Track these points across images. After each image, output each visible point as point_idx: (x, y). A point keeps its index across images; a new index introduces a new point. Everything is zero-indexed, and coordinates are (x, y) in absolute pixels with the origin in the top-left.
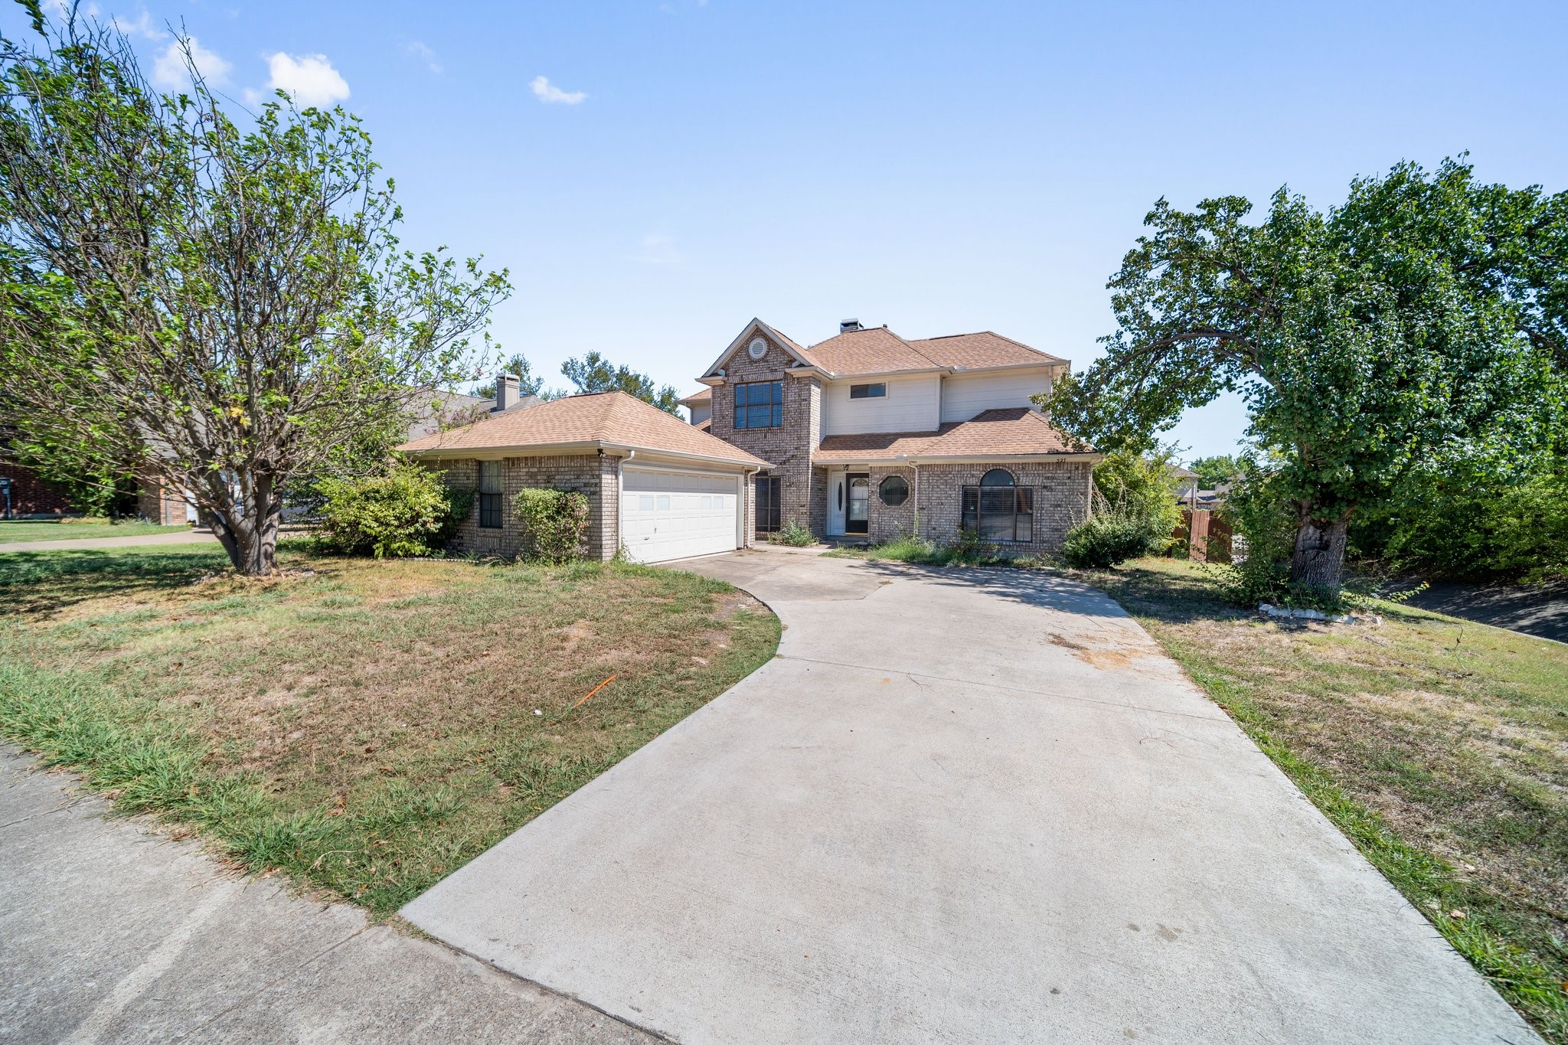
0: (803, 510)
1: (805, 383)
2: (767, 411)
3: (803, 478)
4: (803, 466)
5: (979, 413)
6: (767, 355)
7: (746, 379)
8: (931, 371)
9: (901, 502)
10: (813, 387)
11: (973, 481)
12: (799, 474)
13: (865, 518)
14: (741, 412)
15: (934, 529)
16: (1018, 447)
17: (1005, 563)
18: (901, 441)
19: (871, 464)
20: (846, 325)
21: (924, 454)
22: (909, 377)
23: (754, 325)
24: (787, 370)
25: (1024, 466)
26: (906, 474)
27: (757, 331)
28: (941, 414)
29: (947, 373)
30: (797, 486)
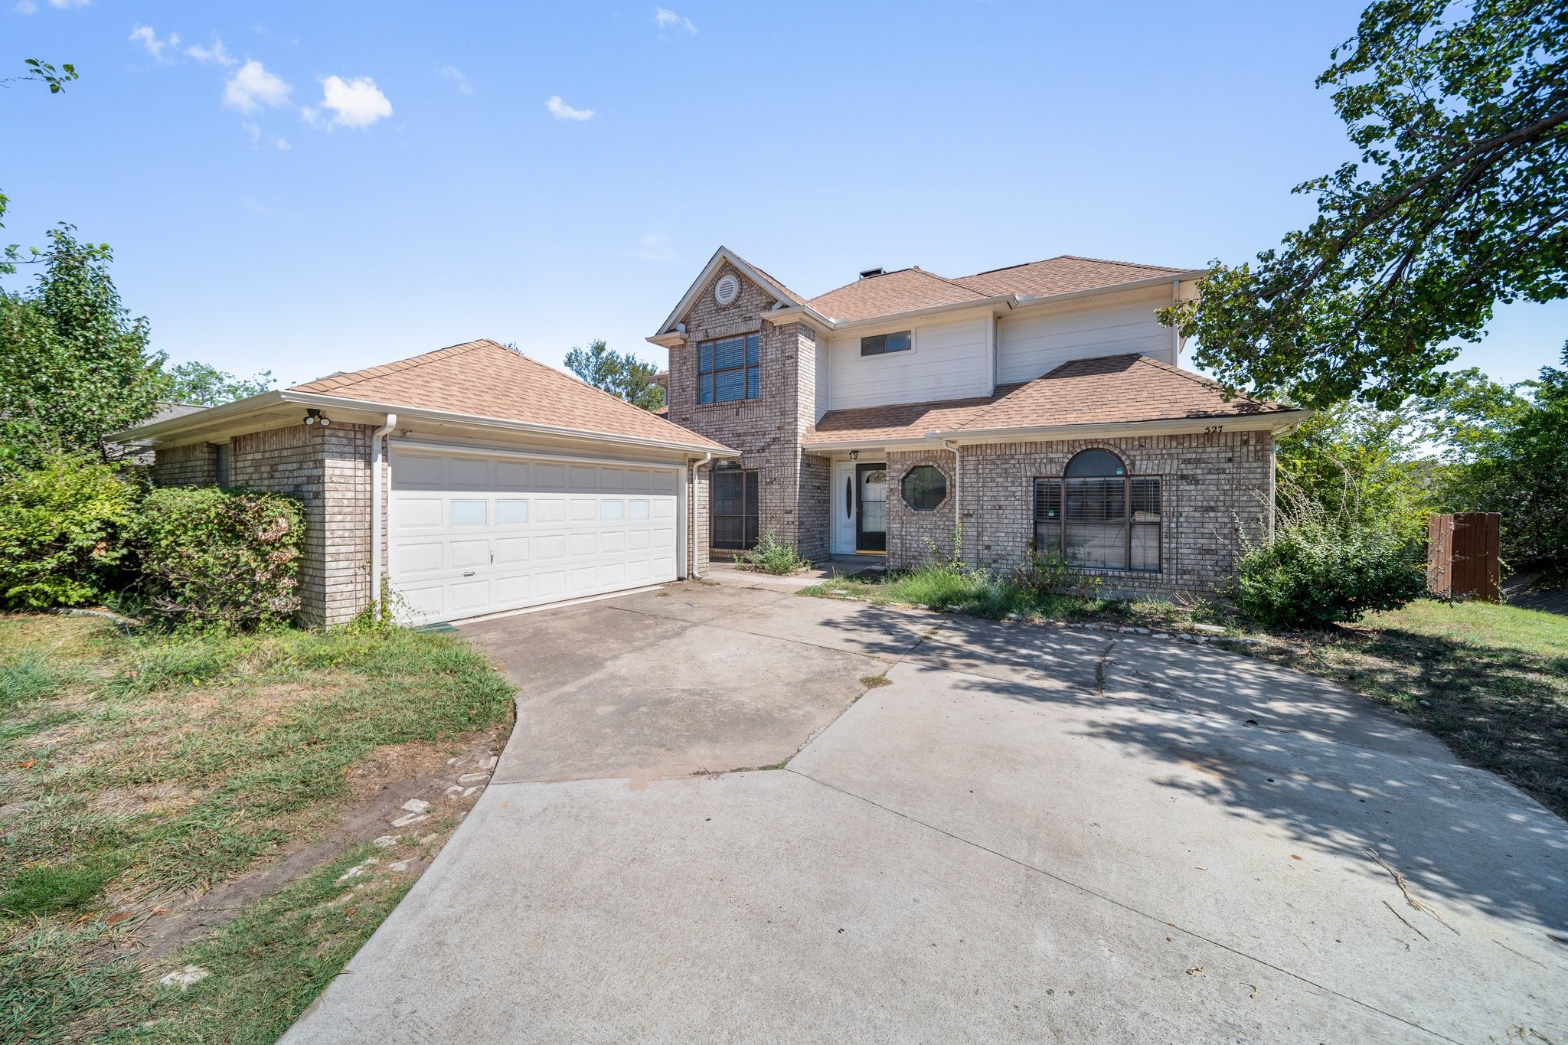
0: (790, 518)
1: (789, 333)
2: (740, 377)
3: (789, 472)
4: (789, 454)
5: (1056, 366)
6: (739, 297)
7: (712, 336)
8: (979, 304)
9: (936, 505)
10: (801, 338)
11: (1053, 470)
12: (783, 465)
13: (883, 528)
14: (708, 381)
15: (988, 547)
16: (1130, 410)
17: (1116, 613)
18: (933, 414)
19: (889, 448)
20: (866, 274)
21: (969, 428)
22: (945, 317)
23: (720, 256)
24: (765, 315)
25: (1142, 442)
26: (942, 462)
27: (726, 265)
28: (995, 372)
29: (1003, 308)
30: (782, 484)
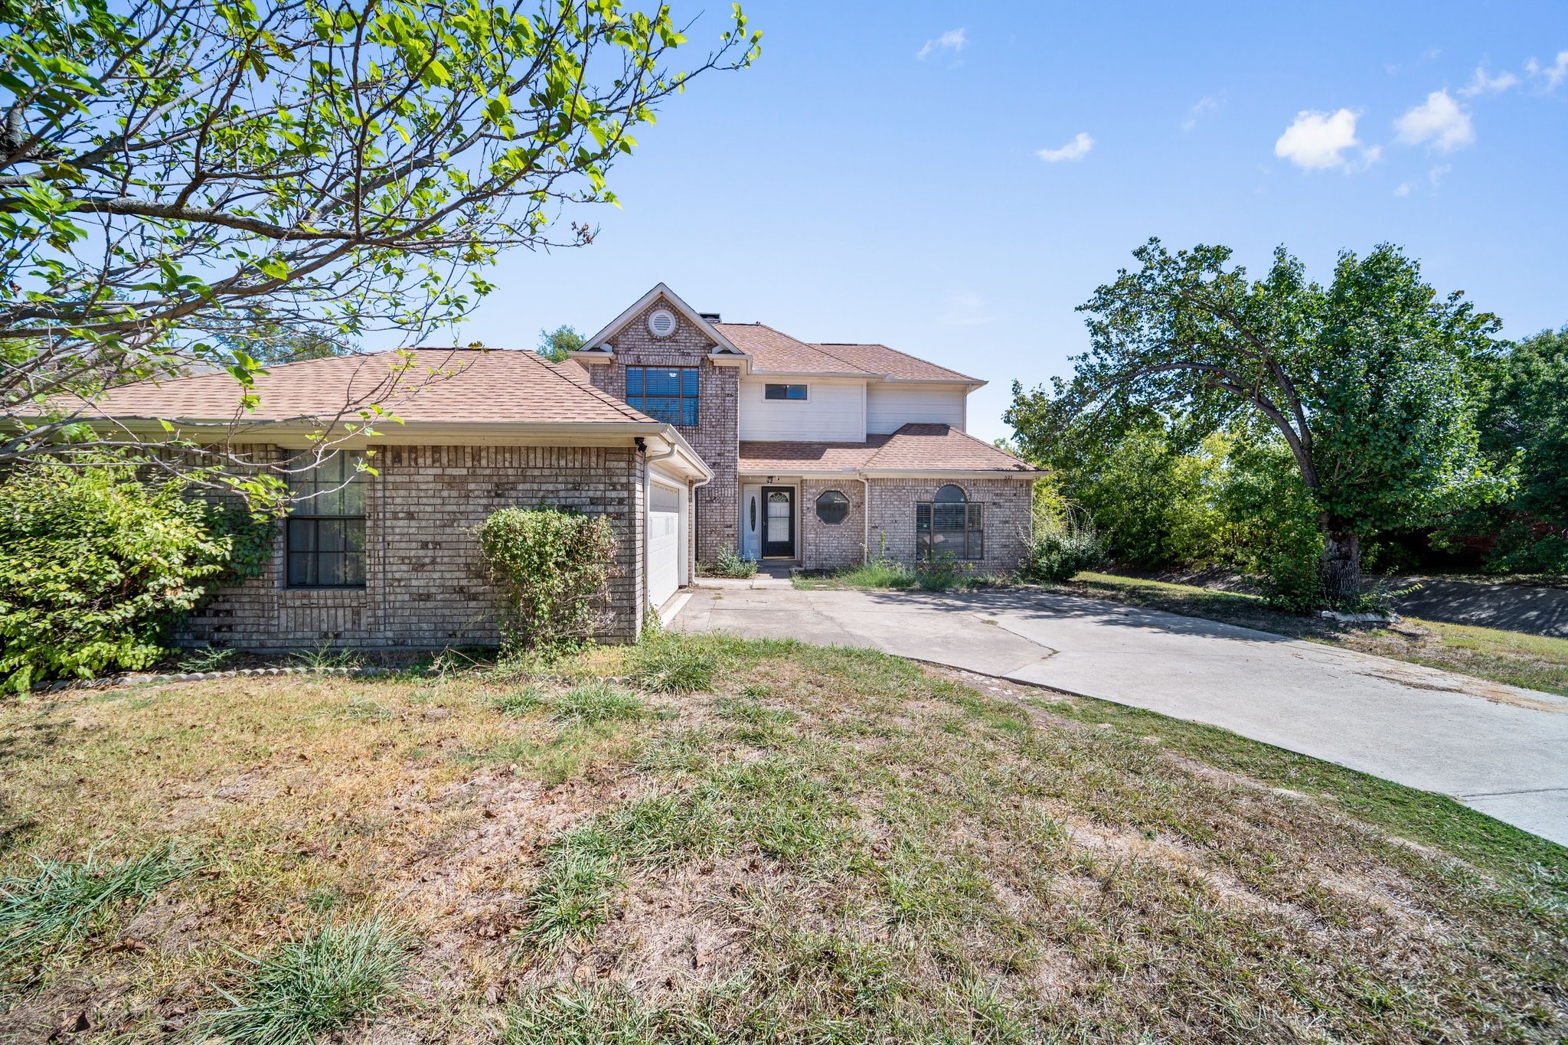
0: (729, 531)
1: (731, 374)
4: (729, 477)
5: (900, 426)
6: (676, 332)
7: (644, 360)
8: (852, 375)
9: (842, 520)
10: (737, 380)
11: (927, 497)
15: (888, 549)
16: (970, 463)
18: (832, 452)
21: (869, 467)
22: (832, 381)
23: (657, 292)
24: (706, 356)
25: (975, 482)
26: (846, 489)
27: (662, 300)
28: (868, 424)
29: (874, 381)
30: (722, 502)
